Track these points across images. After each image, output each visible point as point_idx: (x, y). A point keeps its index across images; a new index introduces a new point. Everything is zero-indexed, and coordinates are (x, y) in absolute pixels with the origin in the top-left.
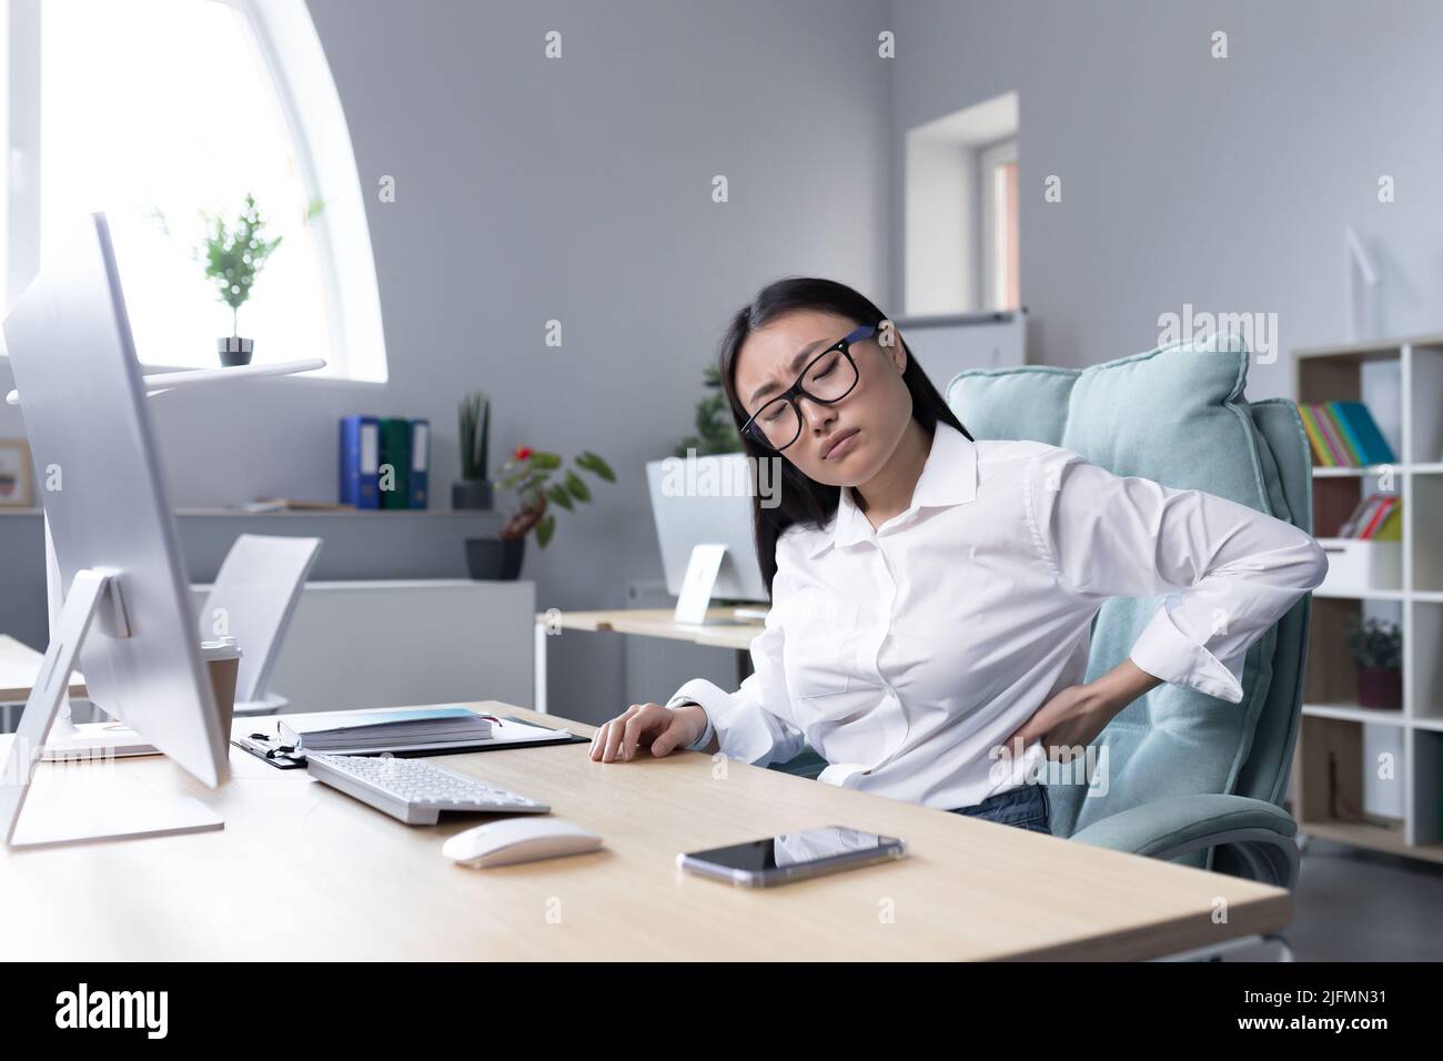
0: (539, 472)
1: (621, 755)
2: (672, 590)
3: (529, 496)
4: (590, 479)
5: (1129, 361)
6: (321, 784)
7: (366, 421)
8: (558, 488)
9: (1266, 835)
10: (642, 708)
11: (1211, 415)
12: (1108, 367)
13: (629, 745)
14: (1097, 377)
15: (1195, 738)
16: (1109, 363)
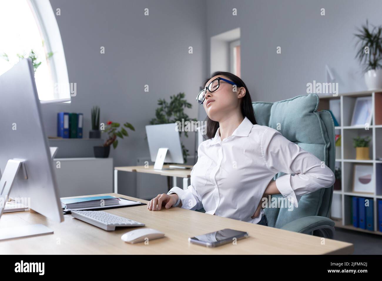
0: (114, 128)
1: (157, 209)
2: (153, 160)
3: (111, 134)
4: (128, 130)
5: (286, 101)
6: (76, 219)
7: (65, 114)
8: (119, 132)
9: (327, 226)
10: (162, 195)
11: (310, 115)
12: (281, 102)
13: (159, 206)
14: (278, 104)
15: (307, 201)
16: (281, 101)
